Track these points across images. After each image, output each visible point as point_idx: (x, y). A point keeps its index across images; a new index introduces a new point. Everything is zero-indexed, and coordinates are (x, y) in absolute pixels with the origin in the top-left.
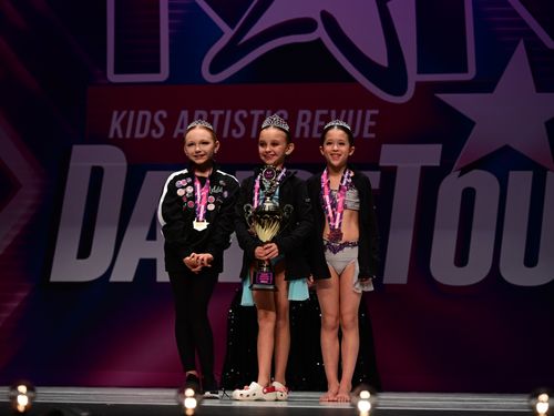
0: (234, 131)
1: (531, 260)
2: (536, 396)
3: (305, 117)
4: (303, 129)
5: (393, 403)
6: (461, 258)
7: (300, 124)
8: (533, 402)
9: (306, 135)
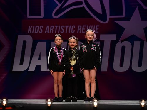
0: (61, 31)
1: (140, 65)
2: (141, 101)
3: (80, 27)
4: (79, 31)
5: (103, 103)
6: (121, 65)
7: (78, 29)
8: (140, 102)
9: (80, 32)
